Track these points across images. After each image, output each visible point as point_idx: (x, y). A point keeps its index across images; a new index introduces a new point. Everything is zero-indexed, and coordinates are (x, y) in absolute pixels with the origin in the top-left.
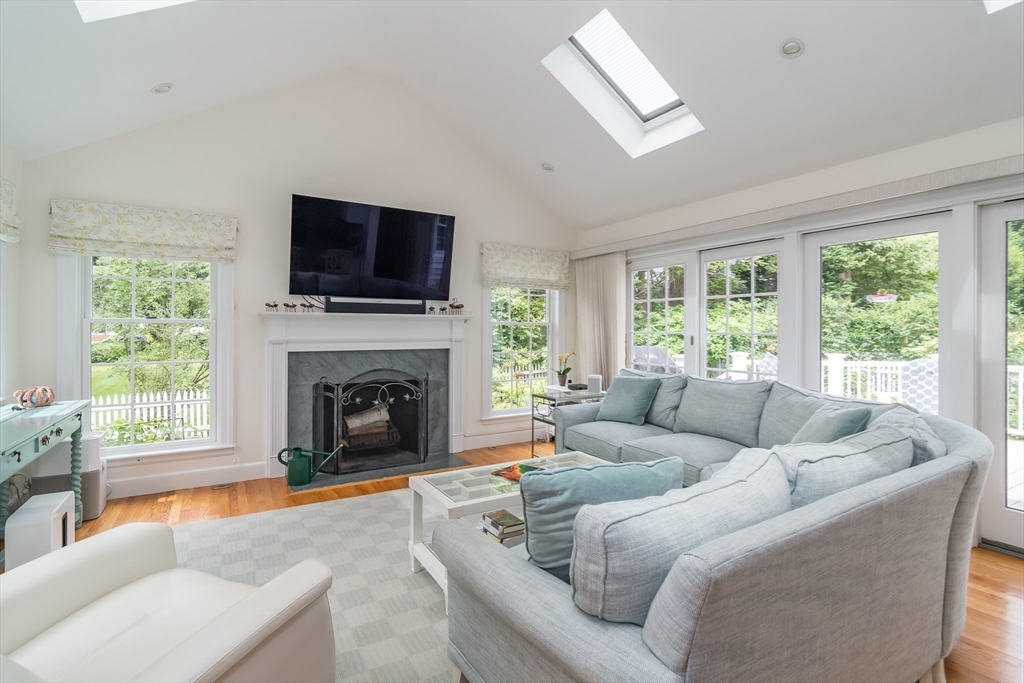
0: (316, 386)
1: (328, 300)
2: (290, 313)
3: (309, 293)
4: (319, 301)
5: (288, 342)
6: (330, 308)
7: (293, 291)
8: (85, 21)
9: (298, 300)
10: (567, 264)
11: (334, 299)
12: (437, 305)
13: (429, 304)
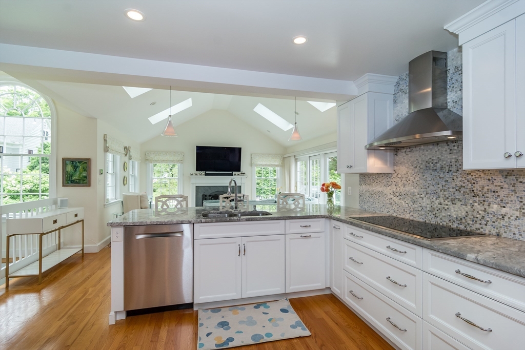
0: (203, 195)
1: (205, 173)
2: (196, 176)
3: (201, 171)
4: (203, 173)
5: (196, 183)
6: (206, 174)
7: (197, 170)
8: (153, 124)
9: (198, 172)
10: (282, 159)
11: (207, 172)
12: (237, 173)
13: (234, 173)
